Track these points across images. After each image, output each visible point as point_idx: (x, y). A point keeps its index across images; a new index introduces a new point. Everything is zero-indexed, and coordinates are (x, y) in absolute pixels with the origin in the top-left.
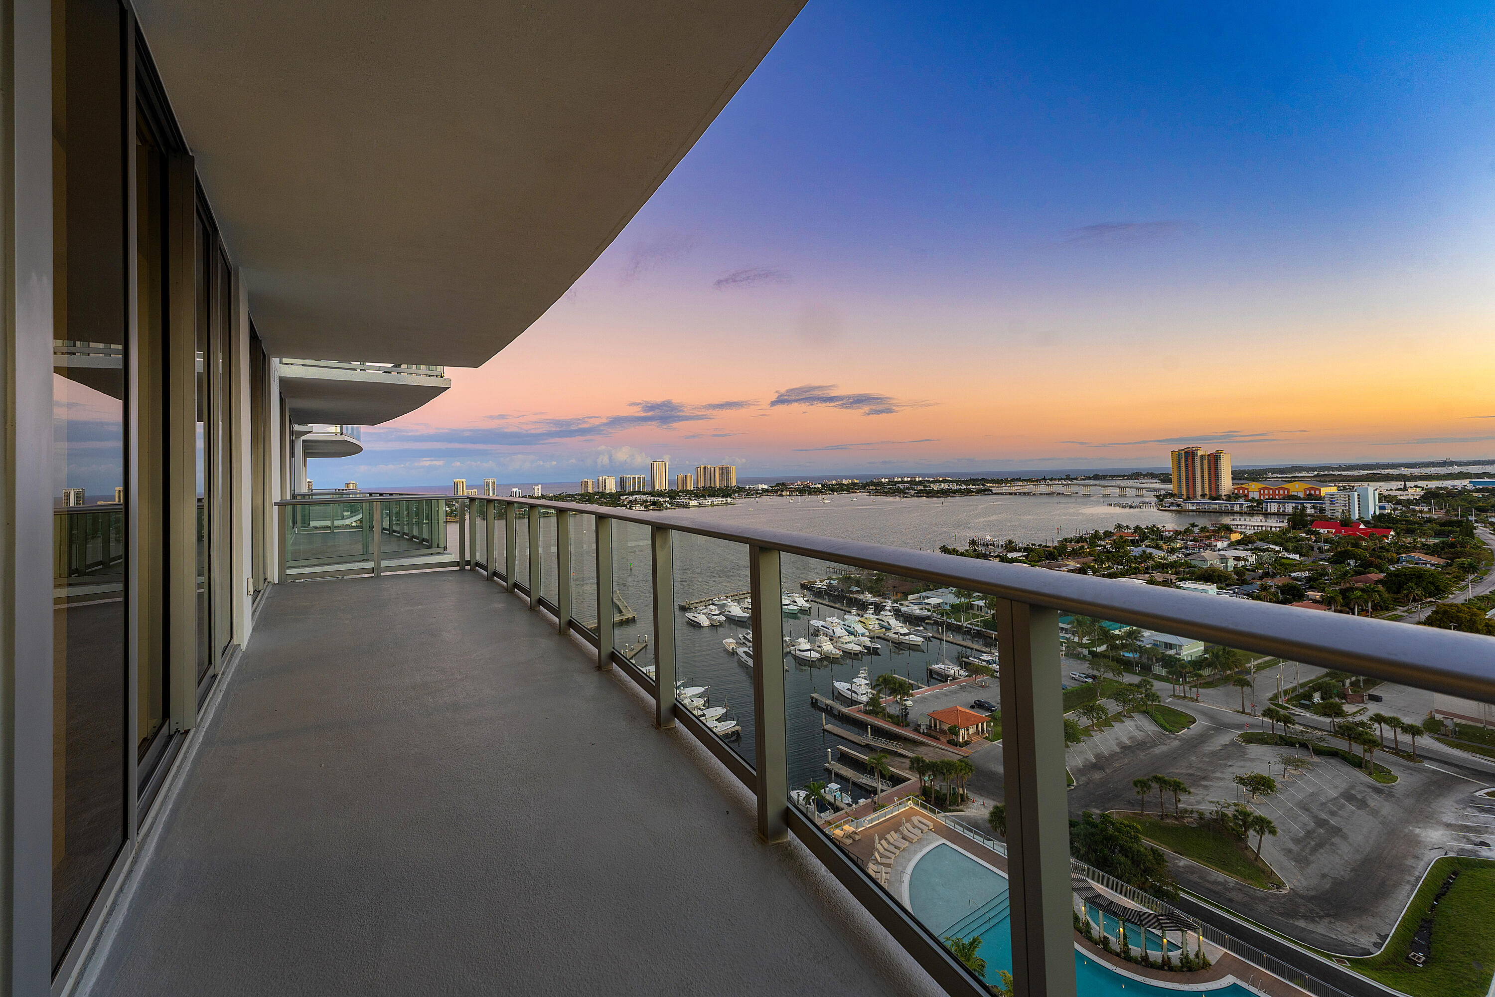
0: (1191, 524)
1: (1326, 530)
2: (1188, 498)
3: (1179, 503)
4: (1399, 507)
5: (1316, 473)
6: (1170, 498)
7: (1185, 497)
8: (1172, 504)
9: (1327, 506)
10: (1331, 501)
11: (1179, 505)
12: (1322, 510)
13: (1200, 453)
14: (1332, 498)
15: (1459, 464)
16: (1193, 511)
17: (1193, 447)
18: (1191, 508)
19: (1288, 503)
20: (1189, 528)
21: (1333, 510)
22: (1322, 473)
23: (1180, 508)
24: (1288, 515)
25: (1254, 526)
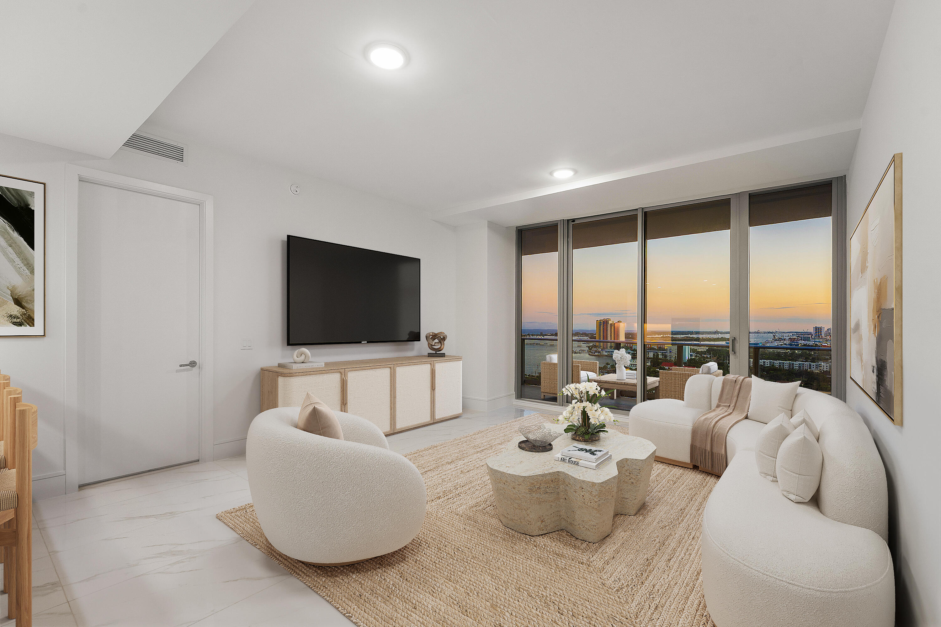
0: (606, 363)
1: (667, 367)
2: (604, 348)
3: (599, 351)
4: (698, 355)
5: (662, 335)
6: (594, 348)
7: (602, 348)
8: (596, 352)
9: (668, 354)
10: (670, 351)
11: (599, 352)
12: (666, 356)
13: (610, 322)
14: (670, 350)
15: (721, 333)
16: (606, 356)
17: (607, 319)
18: (605, 354)
19: (650, 352)
20: (605, 365)
21: (670, 356)
22: (665, 336)
23: (600, 354)
24: (651, 359)
25: (633, 364)
